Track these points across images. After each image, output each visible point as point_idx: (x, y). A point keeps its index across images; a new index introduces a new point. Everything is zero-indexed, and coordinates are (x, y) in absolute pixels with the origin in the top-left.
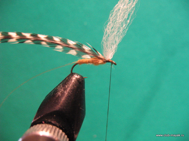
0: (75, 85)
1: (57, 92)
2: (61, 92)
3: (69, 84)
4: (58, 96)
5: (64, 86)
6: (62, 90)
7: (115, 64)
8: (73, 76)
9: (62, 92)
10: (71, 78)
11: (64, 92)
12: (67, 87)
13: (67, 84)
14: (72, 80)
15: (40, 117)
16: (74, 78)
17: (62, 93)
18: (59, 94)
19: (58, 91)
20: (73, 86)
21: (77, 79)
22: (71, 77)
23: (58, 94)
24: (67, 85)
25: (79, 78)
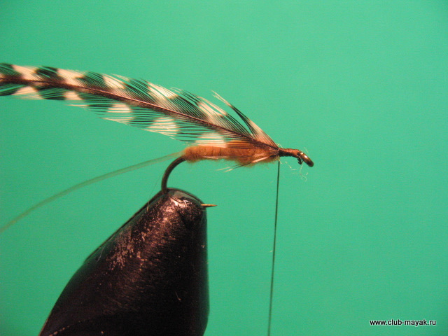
0: (173, 233)
1: (112, 254)
2: (124, 253)
3: (151, 228)
4: (117, 266)
5: (137, 233)
6: (129, 247)
7: (310, 163)
8: (166, 203)
9: (128, 254)
10: (161, 209)
11: (135, 256)
12: (146, 238)
13: (147, 226)
14: (162, 217)
15: (55, 333)
16: (169, 210)
17: (127, 257)
18: (119, 259)
19: (118, 250)
20: (166, 234)
21: (178, 210)
22: (161, 205)
23: (115, 260)
24: (146, 231)
25: (186, 210)
